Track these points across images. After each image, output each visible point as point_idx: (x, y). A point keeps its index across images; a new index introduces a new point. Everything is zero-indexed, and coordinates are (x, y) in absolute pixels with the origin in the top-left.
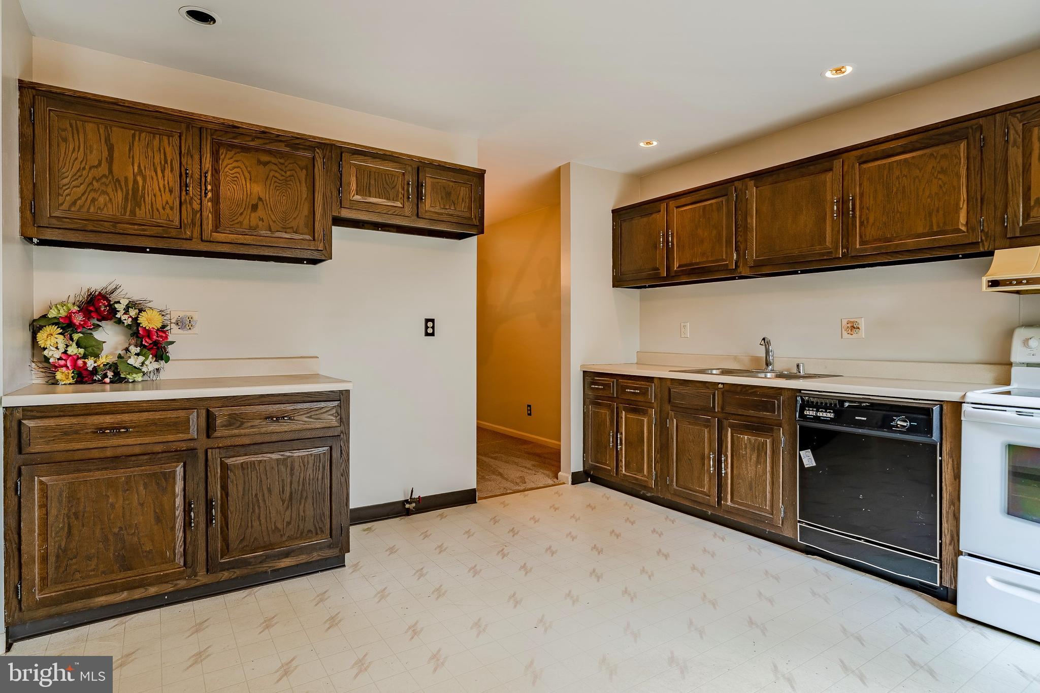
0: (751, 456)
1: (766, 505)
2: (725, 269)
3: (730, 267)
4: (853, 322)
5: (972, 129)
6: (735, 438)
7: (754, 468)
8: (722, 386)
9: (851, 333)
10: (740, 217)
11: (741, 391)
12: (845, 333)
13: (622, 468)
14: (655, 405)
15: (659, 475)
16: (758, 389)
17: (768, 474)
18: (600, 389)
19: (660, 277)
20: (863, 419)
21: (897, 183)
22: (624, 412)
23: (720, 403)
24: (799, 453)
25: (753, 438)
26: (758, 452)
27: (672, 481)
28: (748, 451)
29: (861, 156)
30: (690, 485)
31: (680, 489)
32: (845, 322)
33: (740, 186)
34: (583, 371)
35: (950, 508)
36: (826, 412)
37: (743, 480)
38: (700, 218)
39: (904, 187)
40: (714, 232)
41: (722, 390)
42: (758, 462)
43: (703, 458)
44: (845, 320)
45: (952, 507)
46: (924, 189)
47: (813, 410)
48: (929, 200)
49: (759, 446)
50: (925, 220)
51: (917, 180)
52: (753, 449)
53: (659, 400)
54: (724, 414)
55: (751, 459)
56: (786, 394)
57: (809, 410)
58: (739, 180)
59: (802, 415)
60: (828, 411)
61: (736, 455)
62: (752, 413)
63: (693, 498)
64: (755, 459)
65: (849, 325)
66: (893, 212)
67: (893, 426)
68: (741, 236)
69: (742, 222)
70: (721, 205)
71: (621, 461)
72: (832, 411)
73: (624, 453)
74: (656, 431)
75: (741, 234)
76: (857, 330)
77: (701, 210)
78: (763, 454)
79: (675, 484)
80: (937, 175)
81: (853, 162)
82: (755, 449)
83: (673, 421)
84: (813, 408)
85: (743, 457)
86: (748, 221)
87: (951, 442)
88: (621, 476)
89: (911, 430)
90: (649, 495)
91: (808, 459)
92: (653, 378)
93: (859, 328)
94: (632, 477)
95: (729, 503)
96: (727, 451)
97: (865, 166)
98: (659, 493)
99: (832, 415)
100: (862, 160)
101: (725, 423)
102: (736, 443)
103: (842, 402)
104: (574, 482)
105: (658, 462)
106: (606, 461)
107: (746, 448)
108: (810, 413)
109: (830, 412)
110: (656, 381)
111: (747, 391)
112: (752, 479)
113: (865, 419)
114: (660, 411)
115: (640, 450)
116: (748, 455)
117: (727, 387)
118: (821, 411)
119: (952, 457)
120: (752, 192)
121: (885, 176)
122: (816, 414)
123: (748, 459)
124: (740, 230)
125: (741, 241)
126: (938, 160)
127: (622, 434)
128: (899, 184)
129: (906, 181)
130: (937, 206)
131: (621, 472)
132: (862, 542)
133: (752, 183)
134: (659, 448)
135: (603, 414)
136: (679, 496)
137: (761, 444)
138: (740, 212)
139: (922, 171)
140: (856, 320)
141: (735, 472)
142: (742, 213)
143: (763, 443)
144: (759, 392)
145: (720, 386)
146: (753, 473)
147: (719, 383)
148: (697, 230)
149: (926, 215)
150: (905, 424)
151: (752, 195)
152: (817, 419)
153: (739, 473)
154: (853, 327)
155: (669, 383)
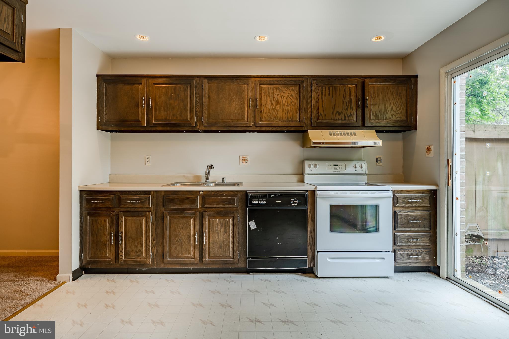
0: (221, 230)
1: (230, 254)
2: (190, 125)
3: (192, 125)
4: (244, 157)
5: (301, 81)
6: (211, 222)
7: (222, 236)
8: (202, 192)
9: (244, 162)
10: (198, 98)
11: (214, 194)
12: (241, 162)
13: (122, 257)
14: (152, 209)
15: (155, 254)
16: (224, 193)
17: (231, 237)
18: (101, 203)
19: (142, 126)
20: (279, 202)
21: (275, 96)
22: (123, 217)
23: (200, 202)
24: (248, 223)
25: (222, 220)
26: (225, 227)
27: (166, 256)
28: (219, 227)
29: (261, 81)
30: (180, 255)
31: (172, 259)
32: (241, 157)
33: (198, 81)
34: (80, 191)
35: (310, 234)
36: (262, 201)
37: (216, 244)
38: (172, 94)
39: (278, 99)
40: (182, 103)
41: (202, 195)
42: (225, 232)
43: (189, 237)
44: (241, 156)
45: (311, 233)
46: (285, 101)
47: (256, 201)
48: (287, 106)
49: (225, 223)
50: (286, 115)
51: (283, 97)
52: (222, 226)
53: (155, 205)
54: (203, 209)
55: (221, 231)
56: (240, 193)
57: (254, 201)
58: (198, 77)
59: (251, 204)
60: (263, 200)
61: (212, 231)
62: (221, 206)
63: (182, 262)
64: (223, 231)
65: (243, 159)
66: (274, 109)
67: (292, 203)
68: (199, 109)
69: (199, 101)
70: (186, 89)
71: (121, 252)
72: (265, 200)
73: (123, 245)
74: (152, 226)
75: (198, 107)
76: (246, 161)
77: (173, 89)
78: (228, 227)
79: (168, 257)
80: (290, 97)
81: (257, 83)
82: (223, 225)
83: (167, 217)
84: (256, 199)
85: (216, 231)
86: (204, 101)
87: (310, 207)
88: (121, 263)
89: (299, 204)
90: (144, 269)
91: (253, 225)
92: (150, 191)
93: (247, 160)
94: (131, 261)
95: (207, 259)
96: (206, 229)
97: (262, 86)
98: (155, 266)
99: (265, 202)
100: (261, 83)
101: (205, 213)
102: (212, 224)
103: (270, 195)
104: (75, 279)
105: (154, 246)
106: (106, 254)
107: (218, 226)
108: (255, 202)
109: (264, 201)
110: (152, 193)
111: (218, 194)
112: (221, 242)
113: (280, 202)
114: (156, 212)
115: (139, 240)
116: (219, 229)
117: (205, 193)
118: (261, 201)
119: (311, 213)
120: (206, 85)
121: (271, 92)
122: (258, 202)
123: (219, 232)
124: (198, 105)
125: (199, 111)
126: (290, 91)
127: (122, 232)
128: (276, 97)
129: (279, 96)
130: (290, 109)
131: (121, 260)
132: (278, 259)
133: (206, 80)
134: (155, 237)
135: (103, 222)
136: (171, 264)
137: (227, 222)
138: (198, 95)
139: (285, 94)
140: (246, 156)
141: (211, 240)
142: (199, 95)
143: (228, 221)
144: (225, 193)
145: (201, 193)
146: (222, 239)
147: (200, 191)
148: (170, 100)
149: (286, 113)
150: (297, 202)
151: (206, 86)
152: (258, 204)
153: (214, 241)
154: (245, 159)
155: (163, 194)
